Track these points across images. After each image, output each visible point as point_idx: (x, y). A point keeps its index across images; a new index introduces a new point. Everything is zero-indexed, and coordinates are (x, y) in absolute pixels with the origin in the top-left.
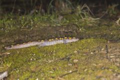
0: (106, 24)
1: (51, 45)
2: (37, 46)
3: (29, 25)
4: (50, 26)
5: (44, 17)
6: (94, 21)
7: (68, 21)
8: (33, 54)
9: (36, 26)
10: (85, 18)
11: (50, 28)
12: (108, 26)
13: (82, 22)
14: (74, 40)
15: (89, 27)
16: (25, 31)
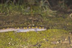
0: (61, 15)
1: (24, 32)
2: (14, 32)
3: (6, 12)
4: (21, 14)
5: (16, 6)
6: (52, 13)
7: (34, 11)
8: (11, 38)
9: (11, 14)
10: (46, 10)
11: (21, 16)
12: (64, 18)
13: (44, 13)
14: (43, 29)
15: (50, 17)
16: (3, 17)
